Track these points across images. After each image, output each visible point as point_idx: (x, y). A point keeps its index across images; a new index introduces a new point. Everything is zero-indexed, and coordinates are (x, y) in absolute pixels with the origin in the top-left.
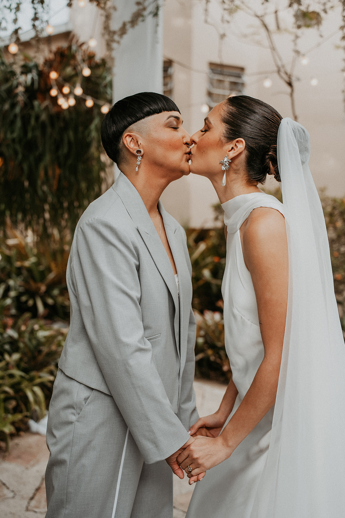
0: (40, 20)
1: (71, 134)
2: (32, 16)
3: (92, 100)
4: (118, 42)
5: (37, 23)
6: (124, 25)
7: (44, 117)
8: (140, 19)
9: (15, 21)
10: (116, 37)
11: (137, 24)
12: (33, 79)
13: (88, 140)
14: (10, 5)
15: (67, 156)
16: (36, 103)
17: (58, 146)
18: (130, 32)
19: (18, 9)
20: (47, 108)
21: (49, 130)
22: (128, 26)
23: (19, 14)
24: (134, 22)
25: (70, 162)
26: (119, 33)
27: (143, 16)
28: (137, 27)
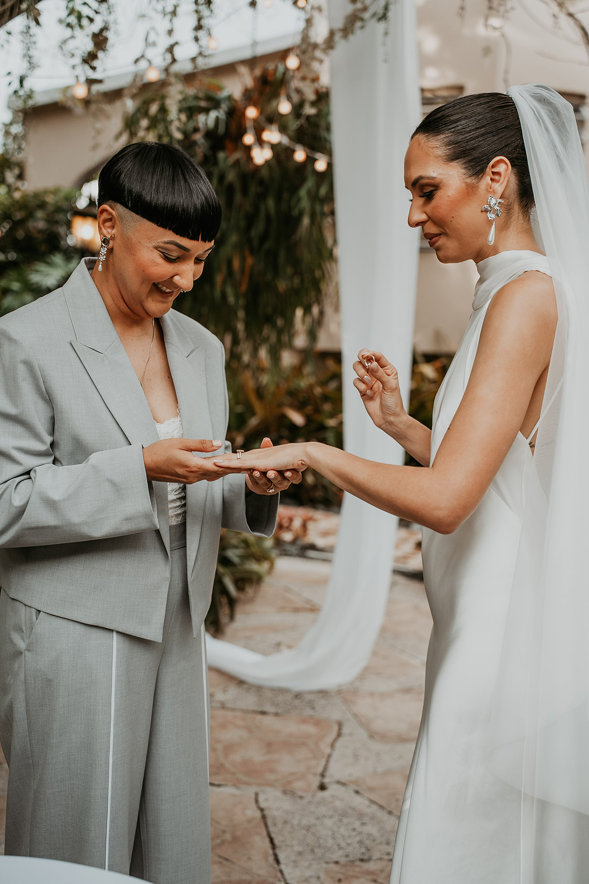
0: (206, 28)
1: (271, 203)
2: (194, 23)
3: (305, 150)
4: (321, 61)
5: (201, 34)
6: (332, 33)
7: (231, 176)
8: (359, 24)
9: (170, 32)
10: (318, 54)
11: (352, 32)
12: (217, 119)
13: (296, 212)
14: (164, 8)
15: (263, 238)
16: (221, 155)
17: (251, 220)
18: (341, 45)
19: (174, 13)
20: (237, 163)
21: (238, 197)
22: (338, 37)
23: (175, 20)
24: (347, 30)
25: (267, 245)
26: (323, 47)
27: (362, 19)
28: (351, 38)
